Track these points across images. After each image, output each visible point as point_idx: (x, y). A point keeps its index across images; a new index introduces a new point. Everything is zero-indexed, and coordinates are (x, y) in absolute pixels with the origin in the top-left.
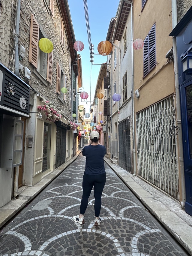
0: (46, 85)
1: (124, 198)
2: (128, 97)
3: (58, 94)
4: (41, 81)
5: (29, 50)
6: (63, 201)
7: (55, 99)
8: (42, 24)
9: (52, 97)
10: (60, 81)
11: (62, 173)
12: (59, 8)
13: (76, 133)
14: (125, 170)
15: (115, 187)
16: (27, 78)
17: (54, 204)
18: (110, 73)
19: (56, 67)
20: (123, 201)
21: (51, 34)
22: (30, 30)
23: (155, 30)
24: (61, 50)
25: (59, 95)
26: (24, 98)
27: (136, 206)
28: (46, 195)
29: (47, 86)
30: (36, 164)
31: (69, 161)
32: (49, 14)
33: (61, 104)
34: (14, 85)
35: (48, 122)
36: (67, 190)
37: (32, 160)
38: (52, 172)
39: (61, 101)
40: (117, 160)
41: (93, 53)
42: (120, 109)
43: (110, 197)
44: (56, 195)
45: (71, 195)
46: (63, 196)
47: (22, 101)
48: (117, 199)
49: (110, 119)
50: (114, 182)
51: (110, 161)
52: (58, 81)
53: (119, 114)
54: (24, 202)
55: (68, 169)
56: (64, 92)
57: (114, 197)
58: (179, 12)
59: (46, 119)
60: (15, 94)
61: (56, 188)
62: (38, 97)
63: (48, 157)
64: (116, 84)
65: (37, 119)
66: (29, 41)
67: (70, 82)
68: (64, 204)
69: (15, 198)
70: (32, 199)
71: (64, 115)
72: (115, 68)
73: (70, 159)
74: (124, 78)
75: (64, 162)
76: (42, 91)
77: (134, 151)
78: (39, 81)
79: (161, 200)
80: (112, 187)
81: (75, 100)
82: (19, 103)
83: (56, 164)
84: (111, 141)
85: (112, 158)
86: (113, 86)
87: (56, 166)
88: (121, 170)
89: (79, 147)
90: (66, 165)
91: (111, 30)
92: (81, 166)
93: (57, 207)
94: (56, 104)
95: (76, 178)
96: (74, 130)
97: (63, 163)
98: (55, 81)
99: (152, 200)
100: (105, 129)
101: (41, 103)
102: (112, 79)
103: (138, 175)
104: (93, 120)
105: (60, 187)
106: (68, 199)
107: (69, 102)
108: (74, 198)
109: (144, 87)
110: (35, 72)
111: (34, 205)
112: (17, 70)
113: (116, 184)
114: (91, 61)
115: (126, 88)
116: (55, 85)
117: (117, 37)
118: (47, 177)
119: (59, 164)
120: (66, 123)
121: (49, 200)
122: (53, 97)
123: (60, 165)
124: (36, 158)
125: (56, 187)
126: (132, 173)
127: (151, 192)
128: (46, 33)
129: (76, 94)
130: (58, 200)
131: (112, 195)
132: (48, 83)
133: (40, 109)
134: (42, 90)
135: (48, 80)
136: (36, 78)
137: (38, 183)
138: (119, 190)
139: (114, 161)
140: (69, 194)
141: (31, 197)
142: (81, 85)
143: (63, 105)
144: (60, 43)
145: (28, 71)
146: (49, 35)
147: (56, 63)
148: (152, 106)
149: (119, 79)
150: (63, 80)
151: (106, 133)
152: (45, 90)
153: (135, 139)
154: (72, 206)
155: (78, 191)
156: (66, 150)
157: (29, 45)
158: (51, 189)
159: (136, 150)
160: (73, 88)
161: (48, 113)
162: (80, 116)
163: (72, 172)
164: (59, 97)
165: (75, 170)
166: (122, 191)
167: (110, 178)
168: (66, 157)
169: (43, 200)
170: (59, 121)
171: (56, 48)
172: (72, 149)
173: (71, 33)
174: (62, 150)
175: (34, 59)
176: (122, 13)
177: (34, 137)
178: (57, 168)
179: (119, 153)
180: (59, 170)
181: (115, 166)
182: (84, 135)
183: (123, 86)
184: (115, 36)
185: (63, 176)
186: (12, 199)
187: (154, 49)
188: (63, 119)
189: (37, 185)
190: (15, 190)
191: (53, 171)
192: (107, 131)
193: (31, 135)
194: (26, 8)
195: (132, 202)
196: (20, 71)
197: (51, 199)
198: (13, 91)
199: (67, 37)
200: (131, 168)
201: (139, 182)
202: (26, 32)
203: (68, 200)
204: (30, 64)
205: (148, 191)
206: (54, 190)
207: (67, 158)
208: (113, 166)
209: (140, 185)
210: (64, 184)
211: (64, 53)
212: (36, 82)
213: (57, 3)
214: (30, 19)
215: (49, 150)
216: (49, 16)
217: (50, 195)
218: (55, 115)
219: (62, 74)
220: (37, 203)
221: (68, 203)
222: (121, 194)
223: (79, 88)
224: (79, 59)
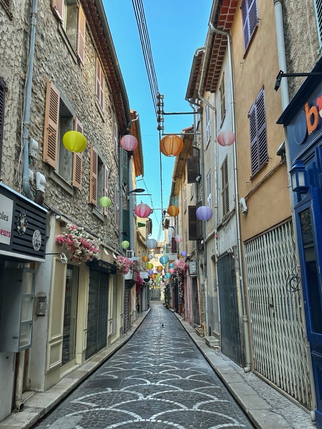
0: (71, 193)
1: (217, 412)
2: (231, 209)
3: (92, 206)
4: (62, 189)
5: (43, 141)
6: (103, 417)
7: (88, 216)
8: (64, 86)
9: (81, 214)
10: (97, 179)
11: (100, 368)
12: (93, 44)
13: (130, 278)
14: (232, 361)
15: (204, 394)
16: (40, 190)
17: (86, 421)
18: (199, 150)
19: (89, 155)
20: (215, 416)
21: (79, 98)
22: (45, 107)
23: (264, 98)
24: (99, 119)
25: (95, 206)
26: (39, 232)
27: (237, 424)
28: (71, 408)
29: (73, 195)
30: (52, 347)
31: (114, 343)
32: (76, 64)
33: (100, 222)
34: (27, 216)
35: (73, 263)
36: (110, 400)
37: (45, 340)
38: (80, 367)
39: (98, 218)
40: (218, 340)
41: (163, 111)
42: (219, 229)
43: (191, 410)
44: (90, 408)
45: (117, 407)
46: (104, 409)
47: (36, 238)
48: (204, 412)
49: (203, 248)
50: (206, 385)
51: (204, 342)
52: (94, 180)
53: (217, 238)
54: (34, 416)
55: (112, 360)
56: (105, 205)
57: (199, 410)
58: (291, 85)
59: (71, 260)
60: (27, 229)
61: (88, 396)
62: (58, 221)
63: (71, 335)
64: (210, 176)
65: (55, 261)
66: (44, 125)
67: (117, 173)
68: (104, 421)
69: (18, 409)
70: (46, 413)
71: (105, 245)
72: (208, 143)
73: (116, 338)
74: (222, 168)
75: (104, 345)
76: (65, 207)
77: (245, 319)
78: (59, 190)
79: (283, 412)
80: (199, 394)
81: (128, 207)
82: (32, 242)
83: (87, 349)
84: (206, 296)
85: (210, 335)
86: (206, 179)
87: (88, 354)
88: (224, 361)
89: (138, 310)
90: (107, 351)
91: (198, 69)
92: (141, 354)
93: (91, 426)
94: (88, 225)
95: (129, 378)
96: (126, 273)
97: (101, 348)
98: (88, 181)
99: (266, 413)
100: (193, 268)
101: (62, 230)
102: (203, 164)
103: (254, 370)
104: (170, 246)
105: (96, 394)
106: (111, 413)
107: (114, 215)
108: (123, 411)
109: (253, 196)
110: (52, 176)
111: (51, 424)
112: (27, 183)
113: (207, 389)
114: (159, 128)
115: (227, 190)
116: (88, 189)
117: (209, 86)
118: (71, 375)
119: (93, 349)
120: (108, 261)
121: (76, 415)
122: (84, 213)
123: (96, 352)
124: (52, 335)
125: (88, 394)
126: (244, 366)
127: (270, 399)
128: (71, 100)
129: (130, 195)
130: (93, 416)
131: (196, 408)
132: (75, 189)
133: (61, 241)
134: (63, 204)
135: (75, 184)
136: (54, 186)
137: (54, 387)
138: (212, 399)
139: (214, 341)
140: (113, 406)
141: (45, 409)
142: (140, 171)
143: (102, 225)
144: (96, 105)
145: (41, 177)
146: (76, 100)
147: (89, 146)
148: (267, 232)
149: (215, 169)
150: (102, 174)
151: (196, 277)
152: (68, 204)
153: (245, 293)
154: (119, 424)
155: (130, 400)
156: (109, 318)
157: (43, 131)
158: (80, 398)
159: (248, 317)
160: (122, 184)
161: (74, 248)
162: (141, 238)
163: (121, 366)
164: (94, 212)
165: (127, 363)
166: (216, 399)
167: (199, 376)
168: (108, 334)
169: (66, 416)
170: (95, 259)
171: (89, 117)
172: (121, 315)
173: (118, 80)
174: (99, 318)
175: (52, 155)
176: (213, 49)
177: (50, 294)
178: (89, 357)
179: (221, 323)
180: (93, 363)
181: (213, 353)
182: (150, 282)
183: (222, 183)
184: (205, 83)
185: (102, 374)
186: (12, 412)
187: (264, 132)
188: (103, 253)
189: (52, 389)
190: (17, 394)
191: (81, 365)
192: (197, 273)
193: (44, 291)
194: (40, 73)
195: (230, 418)
196: (30, 182)
197: (80, 414)
198: (25, 225)
199: (109, 89)
200: (242, 356)
201: (254, 384)
202: (39, 112)
203: (111, 415)
204: (44, 164)
205: (265, 398)
206: (86, 400)
207: (110, 335)
208: (209, 353)
209: (253, 388)
210: (104, 388)
211: (103, 122)
212: (53, 192)
213: (91, 37)
214: (46, 88)
215: (74, 319)
216: (76, 68)
217: (77, 407)
218: (88, 251)
219: (100, 163)
220: (56, 420)
221: (112, 420)
222: (214, 405)
223: (137, 176)
224: (135, 121)
